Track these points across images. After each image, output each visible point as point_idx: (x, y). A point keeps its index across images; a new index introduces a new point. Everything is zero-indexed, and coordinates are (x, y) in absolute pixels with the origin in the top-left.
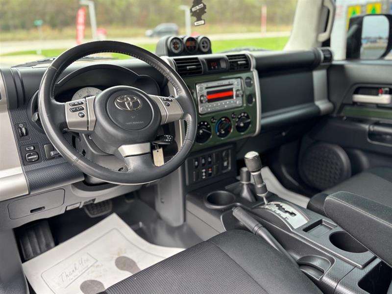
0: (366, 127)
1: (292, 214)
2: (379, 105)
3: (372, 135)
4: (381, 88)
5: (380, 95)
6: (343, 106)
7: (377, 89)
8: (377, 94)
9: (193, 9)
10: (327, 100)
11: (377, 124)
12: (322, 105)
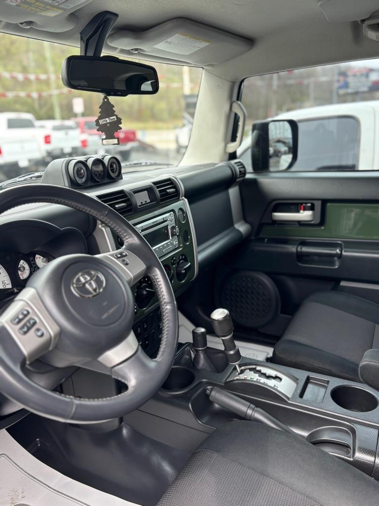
0: (293, 249)
1: (276, 378)
2: (302, 223)
3: (301, 256)
4: (302, 204)
5: (302, 211)
6: (261, 225)
7: (297, 204)
8: (298, 211)
9: (101, 122)
10: (243, 222)
11: (304, 243)
12: (242, 228)
